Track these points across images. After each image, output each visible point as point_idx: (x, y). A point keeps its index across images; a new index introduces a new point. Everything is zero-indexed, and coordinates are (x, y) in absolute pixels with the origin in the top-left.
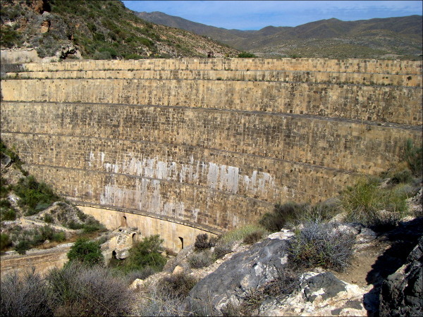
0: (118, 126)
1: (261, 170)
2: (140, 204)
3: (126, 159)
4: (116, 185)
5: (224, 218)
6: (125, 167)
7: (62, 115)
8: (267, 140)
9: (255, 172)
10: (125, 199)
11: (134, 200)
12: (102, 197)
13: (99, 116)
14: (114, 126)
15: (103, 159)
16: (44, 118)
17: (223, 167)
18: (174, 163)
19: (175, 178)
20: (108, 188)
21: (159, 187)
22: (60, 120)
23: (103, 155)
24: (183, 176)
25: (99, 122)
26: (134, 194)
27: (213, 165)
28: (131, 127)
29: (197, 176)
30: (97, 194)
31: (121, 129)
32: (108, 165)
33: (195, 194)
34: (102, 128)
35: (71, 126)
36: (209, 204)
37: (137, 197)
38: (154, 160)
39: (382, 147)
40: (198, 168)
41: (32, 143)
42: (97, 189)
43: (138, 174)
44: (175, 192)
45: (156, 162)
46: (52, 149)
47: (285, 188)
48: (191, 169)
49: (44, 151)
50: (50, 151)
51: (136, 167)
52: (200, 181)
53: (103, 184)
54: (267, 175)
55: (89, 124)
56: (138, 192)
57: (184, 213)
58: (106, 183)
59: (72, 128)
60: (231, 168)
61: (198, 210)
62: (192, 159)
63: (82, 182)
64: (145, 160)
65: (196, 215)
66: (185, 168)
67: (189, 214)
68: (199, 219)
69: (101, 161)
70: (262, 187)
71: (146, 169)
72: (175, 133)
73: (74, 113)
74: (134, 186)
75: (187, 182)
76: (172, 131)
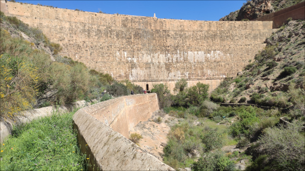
0: (131, 39)
1: (215, 50)
2: (155, 76)
3: (140, 55)
4: (139, 68)
5: (203, 73)
6: (140, 59)
7: (89, 30)
8: (212, 40)
9: (212, 52)
10: (145, 75)
11: (150, 75)
12: (130, 76)
13: (117, 33)
14: (128, 38)
15: (126, 56)
16: (72, 31)
17: (196, 52)
18: (169, 55)
19: (170, 61)
20: (134, 71)
21: (164, 66)
22: (87, 33)
23: (126, 53)
24: (175, 60)
25: (117, 36)
26: (150, 72)
27: (190, 53)
28: (138, 39)
29: (182, 59)
30: (127, 75)
31: (132, 40)
32: (129, 59)
33: (185, 65)
34: (120, 39)
35: (96, 37)
36: (193, 68)
37: (152, 73)
38: (157, 54)
39: (259, 35)
40: (182, 55)
41: (67, 46)
42: (127, 72)
43: (149, 62)
44: (174, 67)
45: (159, 55)
46: (87, 50)
47: (228, 55)
48: (178, 56)
49: (80, 52)
50: (85, 52)
51: (147, 58)
52: (185, 61)
53: (130, 69)
54: (218, 52)
55: (110, 37)
56: (152, 70)
57: (180, 76)
58: (132, 68)
59: (98, 39)
60: (199, 52)
61: (188, 73)
62: (178, 51)
63: (116, 69)
64: (152, 55)
65: (187, 75)
66: (175, 56)
67: (183, 75)
68: (189, 77)
69: (124, 57)
70: (217, 56)
71: (153, 59)
72: (165, 41)
73: (98, 30)
74: (150, 68)
75: (177, 62)
76: (163, 40)
